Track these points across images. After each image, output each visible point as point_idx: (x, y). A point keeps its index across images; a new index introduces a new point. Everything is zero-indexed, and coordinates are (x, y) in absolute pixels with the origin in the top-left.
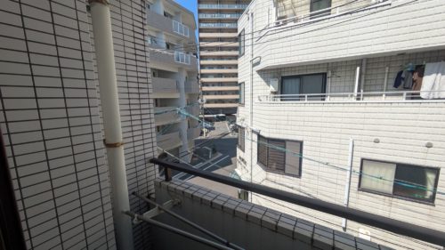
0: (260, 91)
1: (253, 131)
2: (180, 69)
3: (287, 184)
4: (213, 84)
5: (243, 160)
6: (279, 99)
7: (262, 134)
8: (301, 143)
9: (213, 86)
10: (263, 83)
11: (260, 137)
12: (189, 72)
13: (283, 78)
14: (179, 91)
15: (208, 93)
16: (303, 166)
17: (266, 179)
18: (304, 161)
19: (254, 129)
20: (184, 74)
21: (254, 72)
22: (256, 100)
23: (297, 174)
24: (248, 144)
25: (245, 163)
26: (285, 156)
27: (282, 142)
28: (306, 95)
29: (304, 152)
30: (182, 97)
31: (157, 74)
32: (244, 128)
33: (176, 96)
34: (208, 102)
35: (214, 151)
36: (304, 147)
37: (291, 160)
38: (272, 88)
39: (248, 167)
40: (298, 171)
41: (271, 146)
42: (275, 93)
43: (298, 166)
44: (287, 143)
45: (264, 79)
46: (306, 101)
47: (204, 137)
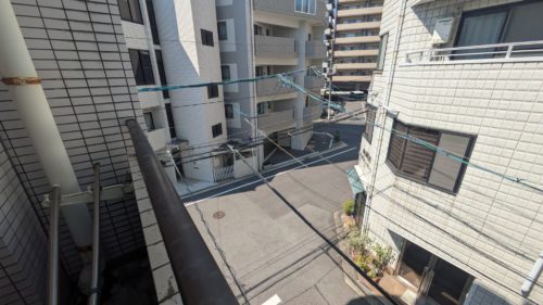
0: (411, 46)
1: (388, 114)
2: (302, 23)
3: (429, 200)
4: (353, 46)
5: (367, 155)
6: (446, 57)
7: (401, 118)
8: (472, 139)
9: (352, 49)
10: (422, 29)
11: (397, 123)
12: (314, 28)
13: (466, 15)
14: (298, 56)
15: (342, 60)
16: (467, 177)
17: (395, 186)
18: (469, 169)
19: (390, 109)
20: (307, 30)
21: (409, 10)
22: (402, 61)
23: (451, 188)
24: (377, 132)
25: (370, 159)
26: (434, 157)
27: (434, 134)
28: (511, 45)
29: (474, 154)
30: (301, 64)
31: (271, 32)
32: (376, 108)
33: (294, 62)
34: (340, 73)
35: (337, 140)
36: (477, 146)
37: (444, 164)
38: (436, 38)
39: (372, 166)
40: (453, 184)
41: (413, 138)
42: (442, 46)
43: (455, 176)
44: (443, 135)
45: (424, 20)
46: (507, 58)
47: (327, 120)
